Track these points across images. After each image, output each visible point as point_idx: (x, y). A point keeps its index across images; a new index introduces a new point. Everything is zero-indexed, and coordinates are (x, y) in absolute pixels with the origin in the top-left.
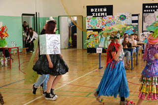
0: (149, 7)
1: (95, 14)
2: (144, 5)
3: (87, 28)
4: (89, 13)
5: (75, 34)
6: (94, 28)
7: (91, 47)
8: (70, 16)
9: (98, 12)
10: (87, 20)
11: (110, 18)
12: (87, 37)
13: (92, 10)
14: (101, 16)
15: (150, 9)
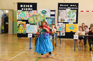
0: (63, 5)
1: (24, 9)
2: (59, 4)
3: (17, 19)
4: (19, 8)
5: (7, 23)
6: (23, 19)
7: (20, 33)
8: (3, 10)
9: (26, 8)
10: (17, 13)
11: (35, 12)
12: (18, 25)
13: (21, 6)
14: (28, 11)
15: (63, 7)
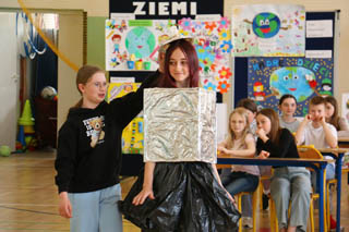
1: (146, 8)
3: (109, 68)
5: (50, 91)
6: (140, 68)
8: (26, 12)
10: (108, 32)
11: (209, 26)
14: (170, 17)
